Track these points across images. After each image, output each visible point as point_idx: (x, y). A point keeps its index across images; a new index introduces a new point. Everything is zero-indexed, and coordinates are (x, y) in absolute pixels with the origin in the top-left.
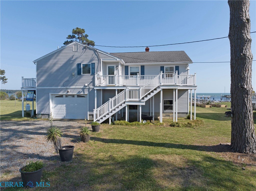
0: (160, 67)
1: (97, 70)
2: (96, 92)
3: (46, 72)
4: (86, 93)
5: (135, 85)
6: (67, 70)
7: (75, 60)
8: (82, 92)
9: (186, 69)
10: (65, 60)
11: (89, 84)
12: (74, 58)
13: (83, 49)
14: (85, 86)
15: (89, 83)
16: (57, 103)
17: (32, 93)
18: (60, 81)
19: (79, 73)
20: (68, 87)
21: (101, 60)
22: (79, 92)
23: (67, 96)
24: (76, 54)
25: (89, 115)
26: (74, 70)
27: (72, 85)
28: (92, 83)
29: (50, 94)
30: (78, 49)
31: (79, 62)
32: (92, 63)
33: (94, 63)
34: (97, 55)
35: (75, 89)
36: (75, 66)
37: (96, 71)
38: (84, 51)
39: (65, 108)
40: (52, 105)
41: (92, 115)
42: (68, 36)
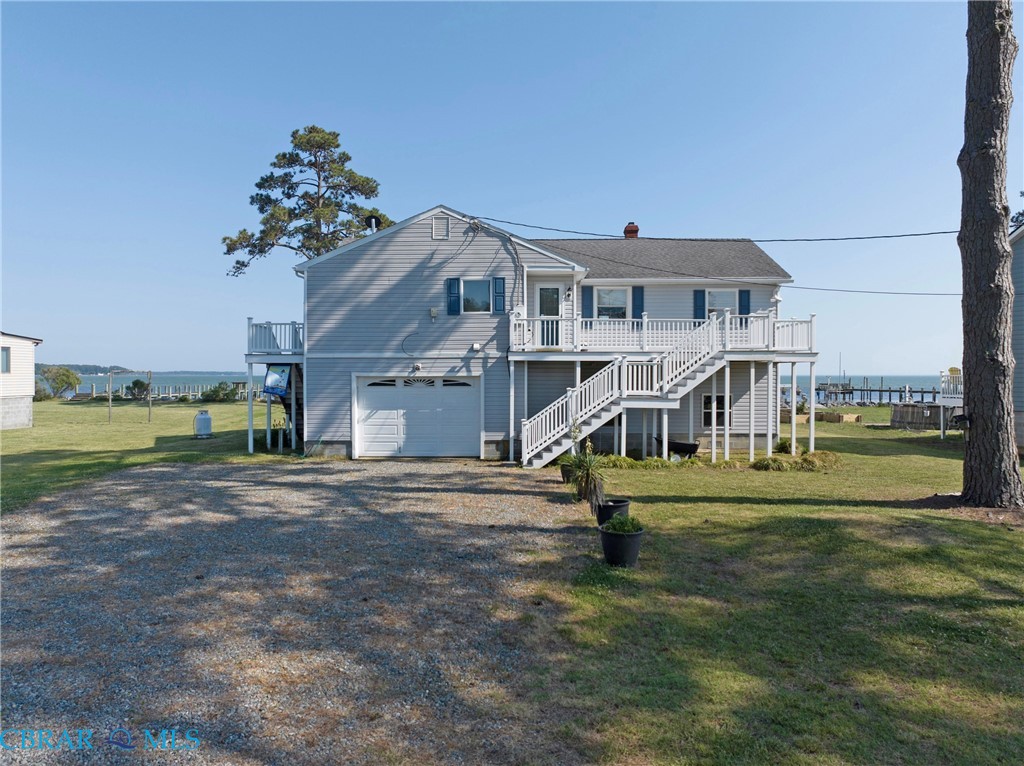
0: (692, 293)
1: (511, 301)
2: (512, 368)
3: (340, 302)
4: (477, 371)
5: (637, 349)
6: (412, 300)
7: (441, 265)
8: (464, 369)
9: (772, 300)
10: (408, 267)
11: (487, 344)
12: (436, 261)
13: (466, 233)
14: (472, 350)
15: (484, 342)
16: (375, 406)
17: (283, 371)
18: (387, 334)
19: (453, 309)
20: (416, 354)
21: (526, 269)
22: (453, 370)
23: (408, 382)
24: (444, 247)
25: (487, 442)
26: (435, 300)
27: (430, 347)
28: (495, 342)
29: (354, 375)
30: (448, 231)
31: (453, 275)
32: (496, 279)
33: (503, 279)
34: (510, 254)
35: (436, 362)
36: (439, 287)
37: (507, 303)
38: (469, 239)
39: (402, 420)
40: (358, 411)
41: (497, 443)
42: (277, 157)
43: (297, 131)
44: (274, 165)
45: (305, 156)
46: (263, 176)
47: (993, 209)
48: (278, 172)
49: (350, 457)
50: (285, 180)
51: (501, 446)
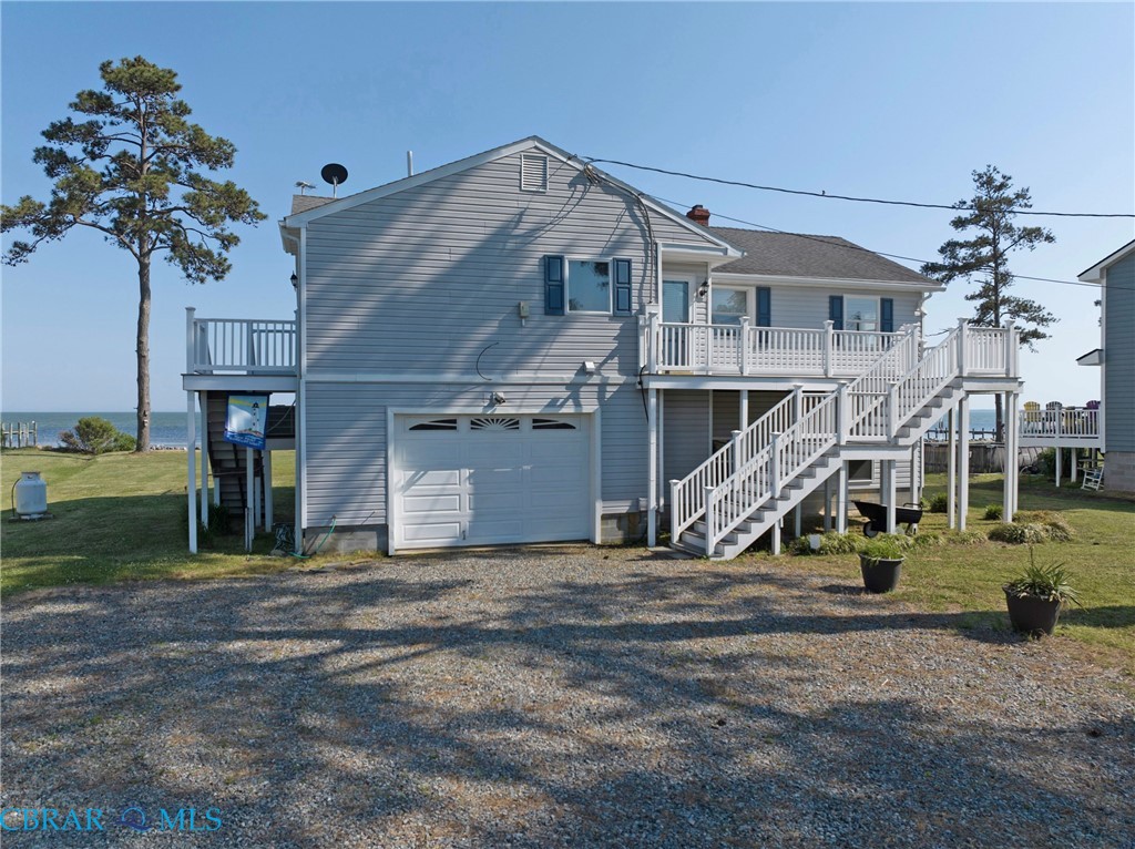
0: (828, 300)
2: (653, 401)
3: (364, 286)
4: (590, 405)
6: (486, 287)
7: (532, 234)
8: (570, 402)
10: (480, 234)
11: (605, 362)
12: (524, 227)
13: (572, 184)
14: (583, 371)
15: (601, 360)
16: (422, 465)
18: (447, 343)
19: (554, 303)
20: (495, 378)
21: (661, 249)
22: (553, 403)
23: (476, 423)
24: (538, 204)
25: (605, 517)
26: (525, 286)
27: (517, 366)
28: (616, 360)
29: (391, 412)
30: (545, 180)
31: (552, 250)
32: (618, 260)
33: (629, 262)
34: (638, 223)
36: (531, 265)
37: (634, 299)
38: (578, 195)
39: (468, 486)
40: (398, 475)
41: (619, 517)
42: (79, 96)
43: (110, 63)
45: (118, 98)
46: (55, 121)
48: (80, 119)
49: (384, 552)
50: (90, 131)
51: (625, 522)
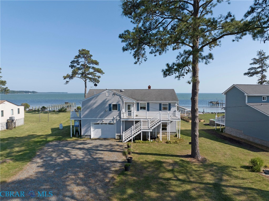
0: (159, 105)
1: (122, 108)
2: (121, 122)
3: (88, 108)
4: (115, 122)
6: (102, 108)
7: (108, 101)
8: (112, 121)
9: (175, 105)
10: (101, 102)
13: (113, 95)
14: (114, 118)
15: (116, 116)
16: (95, 128)
17: (78, 121)
18: (97, 115)
19: (110, 110)
20: (103, 119)
21: (124, 102)
22: (110, 121)
23: (101, 124)
24: (108, 98)
25: (117, 136)
26: (107, 108)
27: (106, 117)
28: (118, 116)
29: (91, 123)
30: (109, 95)
31: (110, 103)
33: (120, 104)
34: (121, 99)
35: (107, 120)
36: (107, 105)
37: (121, 109)
38: (113, 96)
39: (101, 131)
40: (92, 129)
41: (119, 136)
42: (75, 56)
43: (80, 50)
44: (75, 58)
46: (72, 61)
47: (195, 109)
48: (75, 60)
49: (90, 138)
50: (77, 61)
51: (120, 136)
